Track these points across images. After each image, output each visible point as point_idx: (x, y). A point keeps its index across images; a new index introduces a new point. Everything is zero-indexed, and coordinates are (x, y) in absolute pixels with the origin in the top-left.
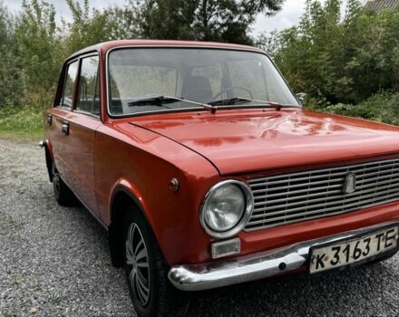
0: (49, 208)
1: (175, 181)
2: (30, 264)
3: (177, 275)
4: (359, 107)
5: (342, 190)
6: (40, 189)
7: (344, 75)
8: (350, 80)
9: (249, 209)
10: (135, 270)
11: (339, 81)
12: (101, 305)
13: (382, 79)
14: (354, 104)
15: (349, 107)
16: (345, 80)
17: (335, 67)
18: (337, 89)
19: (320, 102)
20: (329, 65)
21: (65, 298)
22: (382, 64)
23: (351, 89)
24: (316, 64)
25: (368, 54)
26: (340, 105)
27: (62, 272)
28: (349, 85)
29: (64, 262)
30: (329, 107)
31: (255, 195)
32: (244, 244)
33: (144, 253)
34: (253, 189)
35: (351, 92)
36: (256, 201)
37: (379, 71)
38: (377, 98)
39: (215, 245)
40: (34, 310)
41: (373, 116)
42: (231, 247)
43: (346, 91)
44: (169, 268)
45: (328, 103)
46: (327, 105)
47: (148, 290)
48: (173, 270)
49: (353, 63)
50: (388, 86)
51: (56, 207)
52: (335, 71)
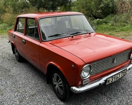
0: (16, 63)
1: (73, 66)
2: (19, 84)
3: (73, 89)
4: (104, 20)
5: (113, 62)
6: (9, 56)
7: (99, 9)
8: (101, 11)
9: (91, 71)
10: (57, 86)
11: (97, 11)
12: (46, 95)
13: (111, 10)
14: (102, 19)
15: (101, 20)
16: (99, 11)
17: (96, 7)
18: (97, 14)
19: (92, 19)
20: (94, 6)
21: (35, 94)
22: (111, 5)
23: (101, 14)
24: (90, 6)
25: (106, 2)
26: (98, 19)
27: (30, 86)
28: (101, 12)
29: (29, 82)
30: (95, 20)
31: (93, 67)
32: (90, 79)
33: (61, 82)
34: (92, 65)
35: (101, 15)
36: (93, 68)
37: (110, 7)
38: (109, 16)
39: (84, 81)
40: (27, 99)
41: (108, 22)
42: (87, 81)
43: (100, 15)
44: (70, 87)
45: (94, 19)
46: (94, 20)
47: (63, 92)
48: (72, 87)
49: (102, 5)
50: (112, 12)
51: (18, 63)
52: (96, 8)
